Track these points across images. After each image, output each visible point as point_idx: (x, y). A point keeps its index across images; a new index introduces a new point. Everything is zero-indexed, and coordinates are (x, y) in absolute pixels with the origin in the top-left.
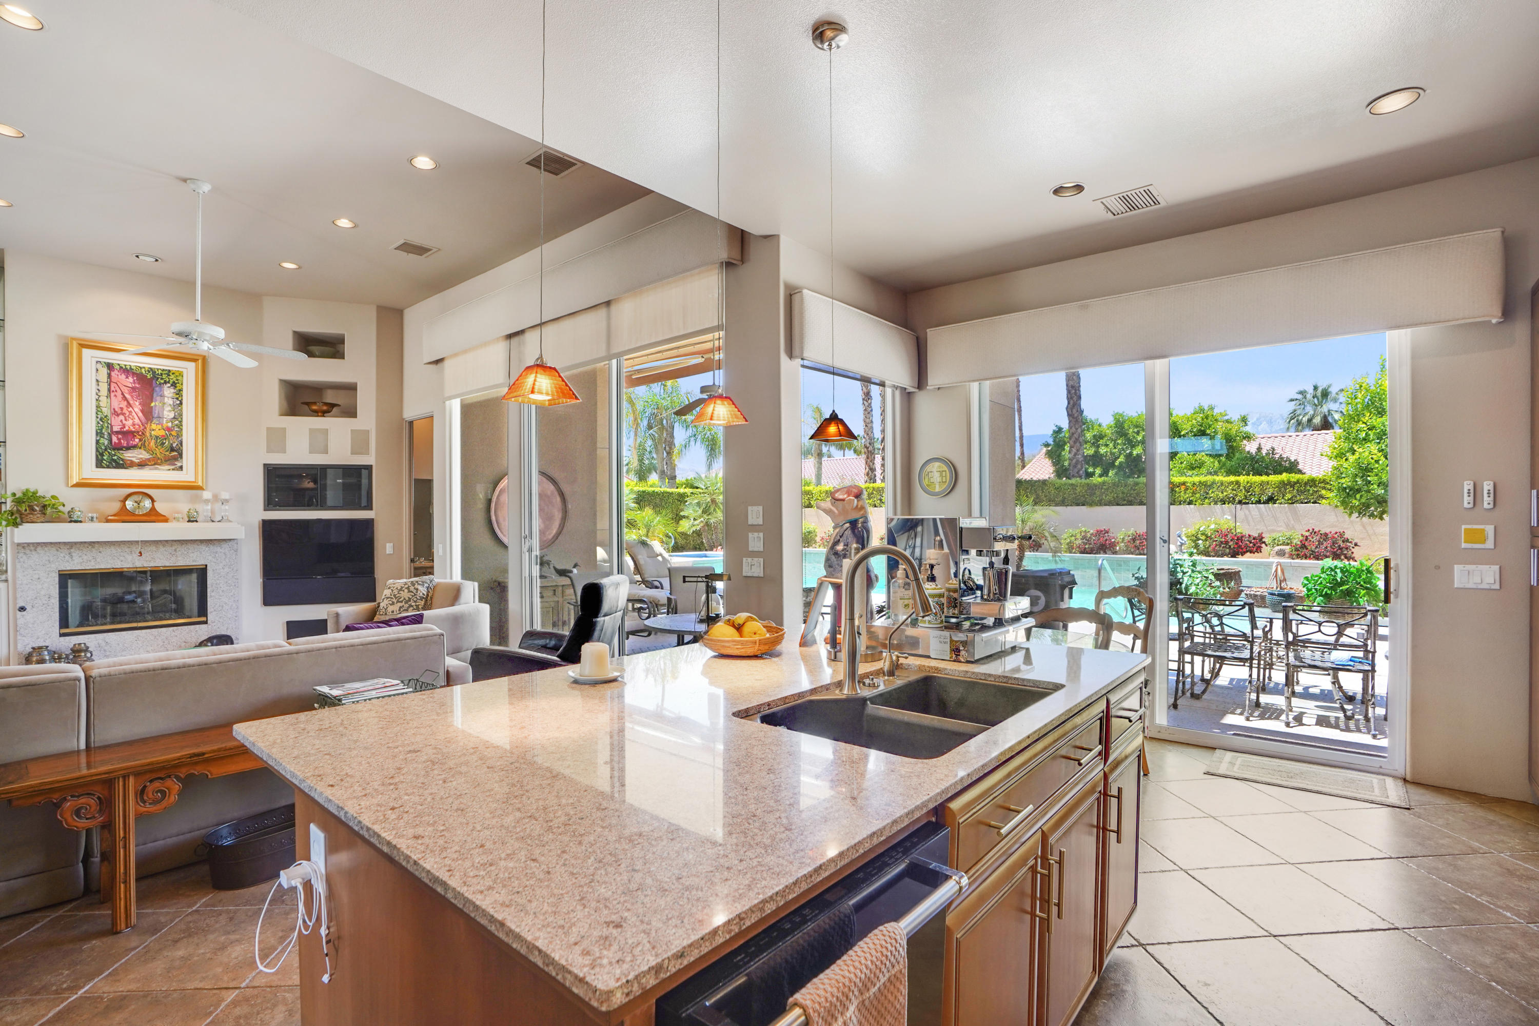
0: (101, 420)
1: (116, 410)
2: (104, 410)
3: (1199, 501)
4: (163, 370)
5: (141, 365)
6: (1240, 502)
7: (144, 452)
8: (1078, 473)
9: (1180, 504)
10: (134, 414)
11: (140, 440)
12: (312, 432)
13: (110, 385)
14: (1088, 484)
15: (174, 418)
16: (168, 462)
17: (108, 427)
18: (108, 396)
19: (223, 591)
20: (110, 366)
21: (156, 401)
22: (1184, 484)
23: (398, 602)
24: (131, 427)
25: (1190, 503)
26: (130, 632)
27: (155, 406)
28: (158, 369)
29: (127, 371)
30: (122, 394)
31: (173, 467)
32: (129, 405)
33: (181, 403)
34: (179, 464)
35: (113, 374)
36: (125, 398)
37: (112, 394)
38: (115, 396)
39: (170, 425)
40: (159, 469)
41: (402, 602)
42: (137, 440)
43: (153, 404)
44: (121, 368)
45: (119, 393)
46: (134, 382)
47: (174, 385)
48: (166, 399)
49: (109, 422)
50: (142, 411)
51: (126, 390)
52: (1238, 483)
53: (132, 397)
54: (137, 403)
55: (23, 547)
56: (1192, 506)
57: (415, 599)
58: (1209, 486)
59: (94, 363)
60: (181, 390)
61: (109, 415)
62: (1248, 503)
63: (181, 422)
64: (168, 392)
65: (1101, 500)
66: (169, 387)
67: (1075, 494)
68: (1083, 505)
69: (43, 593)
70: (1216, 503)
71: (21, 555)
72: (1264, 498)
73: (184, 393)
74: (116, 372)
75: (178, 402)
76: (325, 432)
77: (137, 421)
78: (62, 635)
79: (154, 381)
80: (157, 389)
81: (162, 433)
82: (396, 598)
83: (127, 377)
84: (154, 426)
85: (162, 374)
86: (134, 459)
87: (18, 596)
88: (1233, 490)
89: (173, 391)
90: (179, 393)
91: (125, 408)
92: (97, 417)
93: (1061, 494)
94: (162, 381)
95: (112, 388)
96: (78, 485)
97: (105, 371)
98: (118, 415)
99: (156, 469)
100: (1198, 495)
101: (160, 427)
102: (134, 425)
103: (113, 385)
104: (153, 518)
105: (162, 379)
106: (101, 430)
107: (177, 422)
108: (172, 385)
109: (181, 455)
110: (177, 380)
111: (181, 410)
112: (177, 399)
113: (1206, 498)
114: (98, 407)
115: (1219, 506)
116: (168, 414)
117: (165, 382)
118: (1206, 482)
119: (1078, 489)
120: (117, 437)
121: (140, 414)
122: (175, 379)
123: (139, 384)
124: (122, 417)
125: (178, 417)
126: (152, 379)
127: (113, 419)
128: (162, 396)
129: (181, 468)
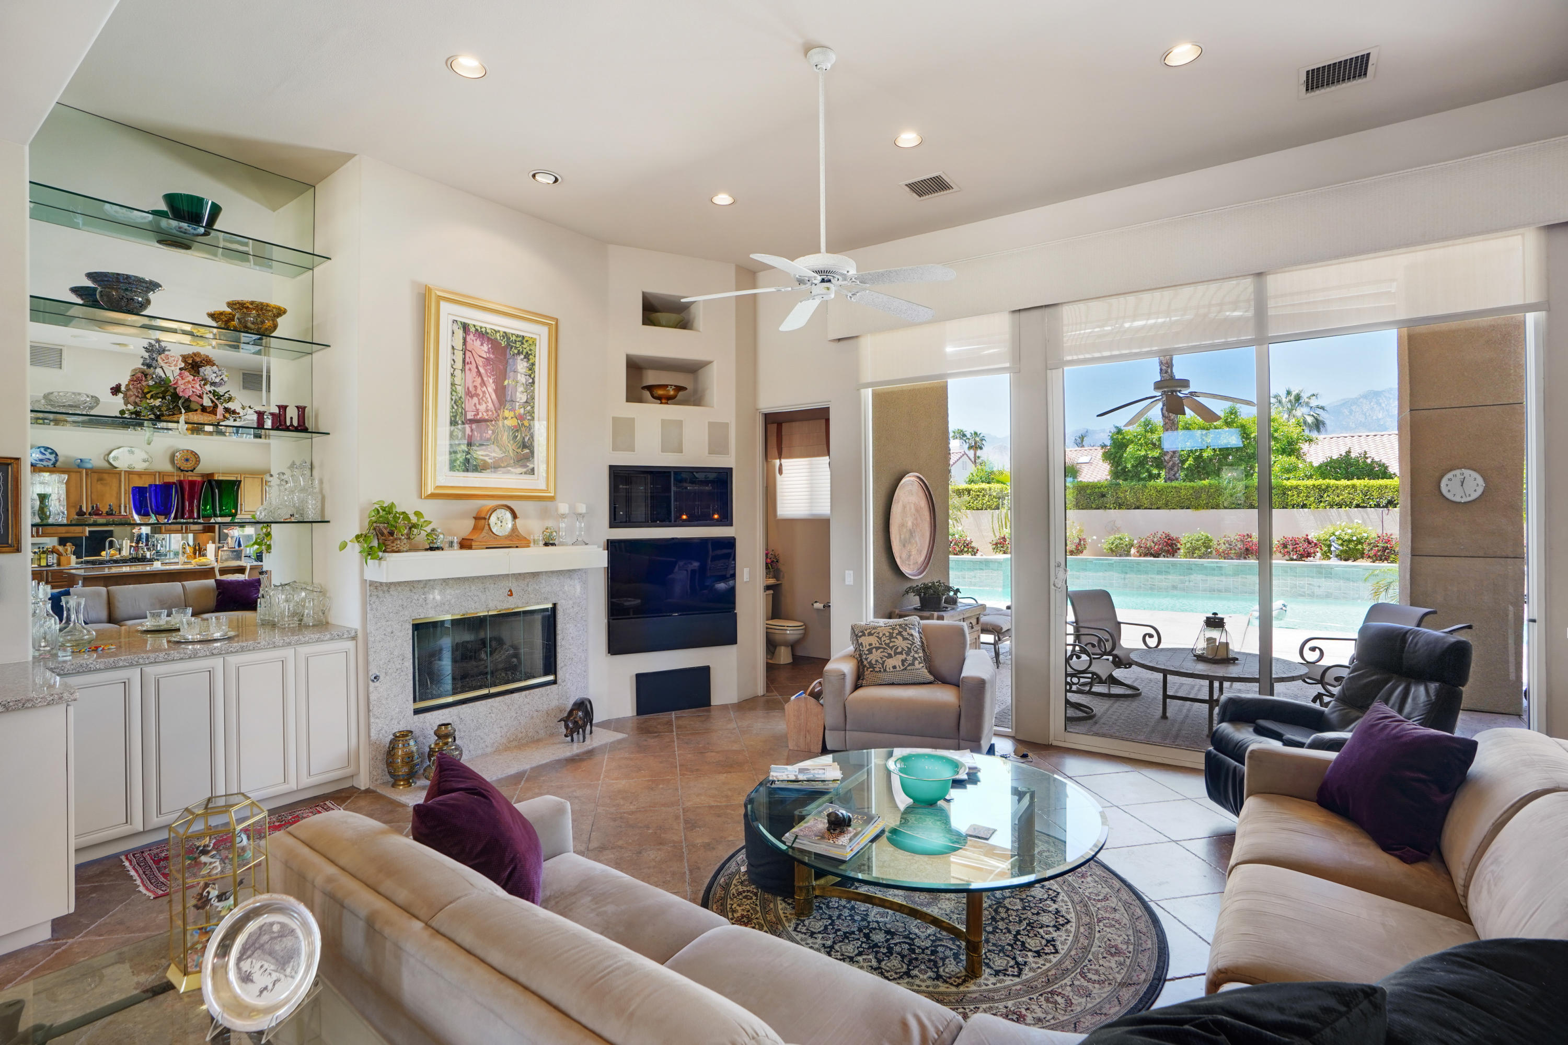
0: (455, 403)
1: (470, 389)
2: (459, 388)
3: (1314, 504)
4: (517, 336)
5: (497, 328)
6: (1358, 506)
7: (497, 449)
8: (1174, 475)
9: (1293, 507)
10: (487, 395)
11: (493, 433)
12: (664, 423)
13: (464, 354)
14: (1193, 488)
15: (526, 402)
16: (520, 463)
17: (462, 413)
18: (463, 370)
19: (572, 638)
20: (465, 327)
21: (509, 378)
22: (1296, 487)
23: (896, 654)
24: (485, 414)
25: (1304, 506)
26: (483, 702)
27: (508, 384)
28: (512, 334)
29: (482, 335)
30: (477, 367)
31: (525, 470)
32: (483, 383)
33: (533, 382)
34: (531, 466)
35: (468, 338)
36: (479, 372)
37: (467, 367)
38: (470, 369)
39: (522, 411)
40: (512, 473)
41: (901, 653)
42: (490, 432)
43: (506, 383)
44: (477, 330)
45: (474, 365)
46: (489, 352)
47: (527, 356)
48: (519, 375)
49: (463, 406)
50: (496, 391)
51: (480, 362)
52: (1354, 486)
53: (486, 370)
54: (491, 381)
55: (376, 588)
56: (1306, 510)
57: (915, 649)
58: (1323, 490)
59: (450, 322)
60: (533, 364)
61: (463, 396)
62: (1366, 507)
63: (533, 407)
64: (521, 366)
65: (1208, 503)
66: (522, 360)
67: (1180, 497)
68: (1188, 508)
69: (396, 653)
70: (1332, 507)
71: (374, 599)
72: (1384, 502)
73: (537, 368)
74: (471, 336)
75: (531, 381)
76: (679, 424)
77: (490, 405)
78: (417, 712)
79: (508, 350)
80: (510, 361)
81: (514, 422)
82: (891, 648)
83: (482, 345)
84: (507, 414)
85: (515, 343)
86: (487, 459)
87: (371, 659)
88: (1349, 494)
89: (525, 364)
90: (531, 368)
91: (479, 387)
92: (452, 399)
93: (1164, 497)
94: (516, 351)
95: (467, 360)
96: (433, 496)
97: (460, 333)
98: (472, 397)
99: (509, 472)
100: (1312, 499)
101: (512, 414)
102: (487, 411)
103: (468, 354)
104: (516, 543)
105: (516, 348)
106: (455, 417)
107: (529, 408)
108: (525, 357)
109: (532, 453)
110: (530, 350)
111: (533, 391)
112: (530, 376)
113: (1321, 501)
114: (453, 384)
115: (1335, 509)
116: (521, 397)
117: (519, 353)
118: (1320, 485)
119: (1183, 492)
120: (471, 427)
121: (494, 396)
122: (528, 349)
123: (493, 353)
124: (475, 400)
125: (530, 401)
126: (506, 347)
127: (467, 401)
128: (515, 372)
129: (532, 471)
